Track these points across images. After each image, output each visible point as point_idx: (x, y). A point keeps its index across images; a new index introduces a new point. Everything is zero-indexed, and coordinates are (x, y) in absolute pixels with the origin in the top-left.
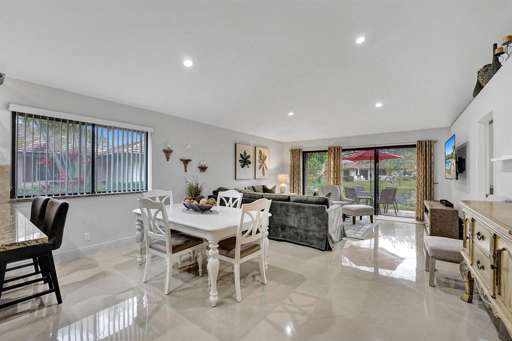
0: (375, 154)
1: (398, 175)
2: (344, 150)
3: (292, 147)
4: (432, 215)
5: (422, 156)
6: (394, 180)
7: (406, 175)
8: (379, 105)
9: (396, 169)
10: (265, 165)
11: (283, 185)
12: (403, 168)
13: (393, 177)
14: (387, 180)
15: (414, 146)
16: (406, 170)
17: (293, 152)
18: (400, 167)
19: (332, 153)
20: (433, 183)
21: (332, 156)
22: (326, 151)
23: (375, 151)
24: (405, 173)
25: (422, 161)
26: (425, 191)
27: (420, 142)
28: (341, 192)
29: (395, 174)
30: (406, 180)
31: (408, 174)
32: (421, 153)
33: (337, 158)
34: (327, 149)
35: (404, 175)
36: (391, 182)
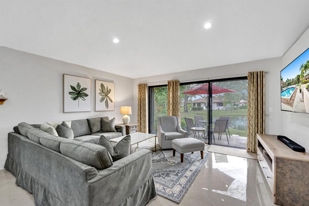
0: (209, 86)
1: (230, 106)
2: (182, 84)
3: (140, 82)
4: (277, 167)
5: (253, 87)
6: (228, 109)
7: (235, 106)
8: (208, 26)
9: (229, 102)
10: (109, 98)
11: (126, 116)
12: (233, 101)
13: (227, 108)
14: (224, 109)
15: (245, 78)
16: (235, 103)
17: (141, 86)
18: (232, 101)
19: (171, 86)
20: (265, 115)
21: (171, 90)
22: (166, 85)
23: (209, 84)
24: (234, 105)
25: (253, 92)
26: (256, 123)
27: (251, 73)
28: (178, 123)
29: (228, 106)
30: (235, 109)
31: (236, 106)
32: (252, 84)
33: (175, 91)
34: (167, 84)
35: (234, 106)
36: (226, 111)
